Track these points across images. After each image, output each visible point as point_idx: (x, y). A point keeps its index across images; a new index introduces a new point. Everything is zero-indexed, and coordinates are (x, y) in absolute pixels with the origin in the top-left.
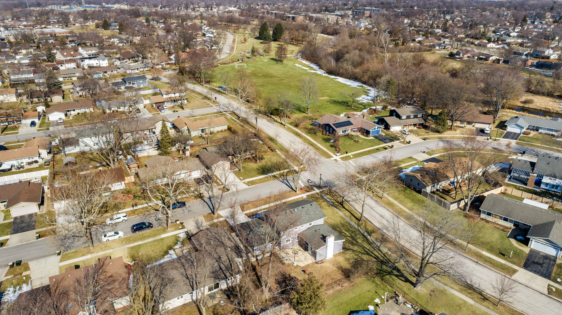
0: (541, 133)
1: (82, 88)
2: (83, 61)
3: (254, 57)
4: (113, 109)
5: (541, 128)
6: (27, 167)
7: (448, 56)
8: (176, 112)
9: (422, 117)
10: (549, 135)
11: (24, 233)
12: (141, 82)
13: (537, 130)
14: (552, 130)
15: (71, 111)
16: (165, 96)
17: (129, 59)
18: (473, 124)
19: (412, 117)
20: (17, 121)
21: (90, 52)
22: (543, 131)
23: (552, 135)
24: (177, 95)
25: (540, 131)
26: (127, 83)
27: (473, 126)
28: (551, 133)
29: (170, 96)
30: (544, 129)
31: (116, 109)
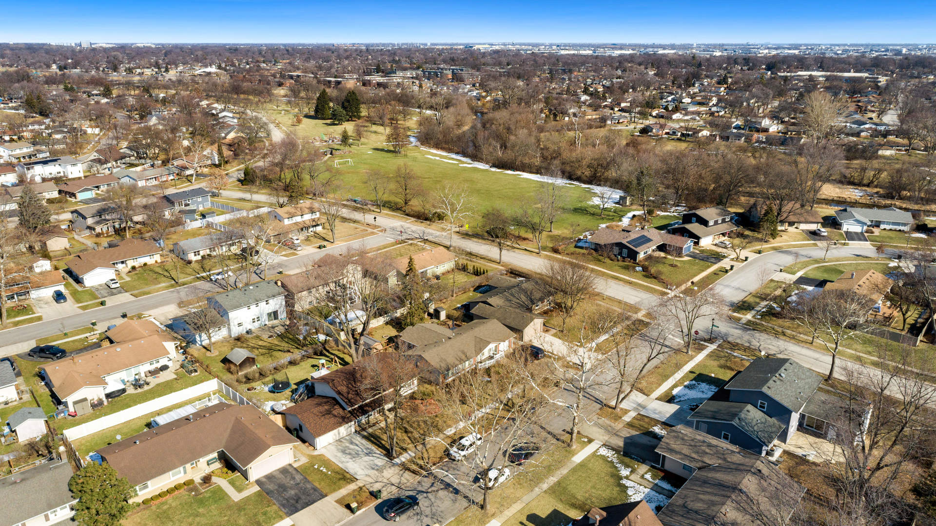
0: (885, 229)
1: (97, 219)
2: (28, 169)
3: (347, 148)
4: (202, 253)
5: (884, 223)
6: (154, 381)
7: (638, 134)
8: (324, 249)
9: (731, 220)
10: (895, 230)
11: (311, 507)
12: (200, 200)
13: (878, 226)
14: (898, 224)
15: (117, 263)
16: (287, 222)
17: (116, 161)
18: (795, 226)
19: (720, 222)
20: (19, 294)
21: (18, 152)
22: (888, 227)
23: (900, 230)
24: (307, 217)
25: (882, 226)
26: (176, 205)
27: (796, 228)
28: (898, 228)
29: (294, 221)
30: (888, 223)
31: (208, 252)
